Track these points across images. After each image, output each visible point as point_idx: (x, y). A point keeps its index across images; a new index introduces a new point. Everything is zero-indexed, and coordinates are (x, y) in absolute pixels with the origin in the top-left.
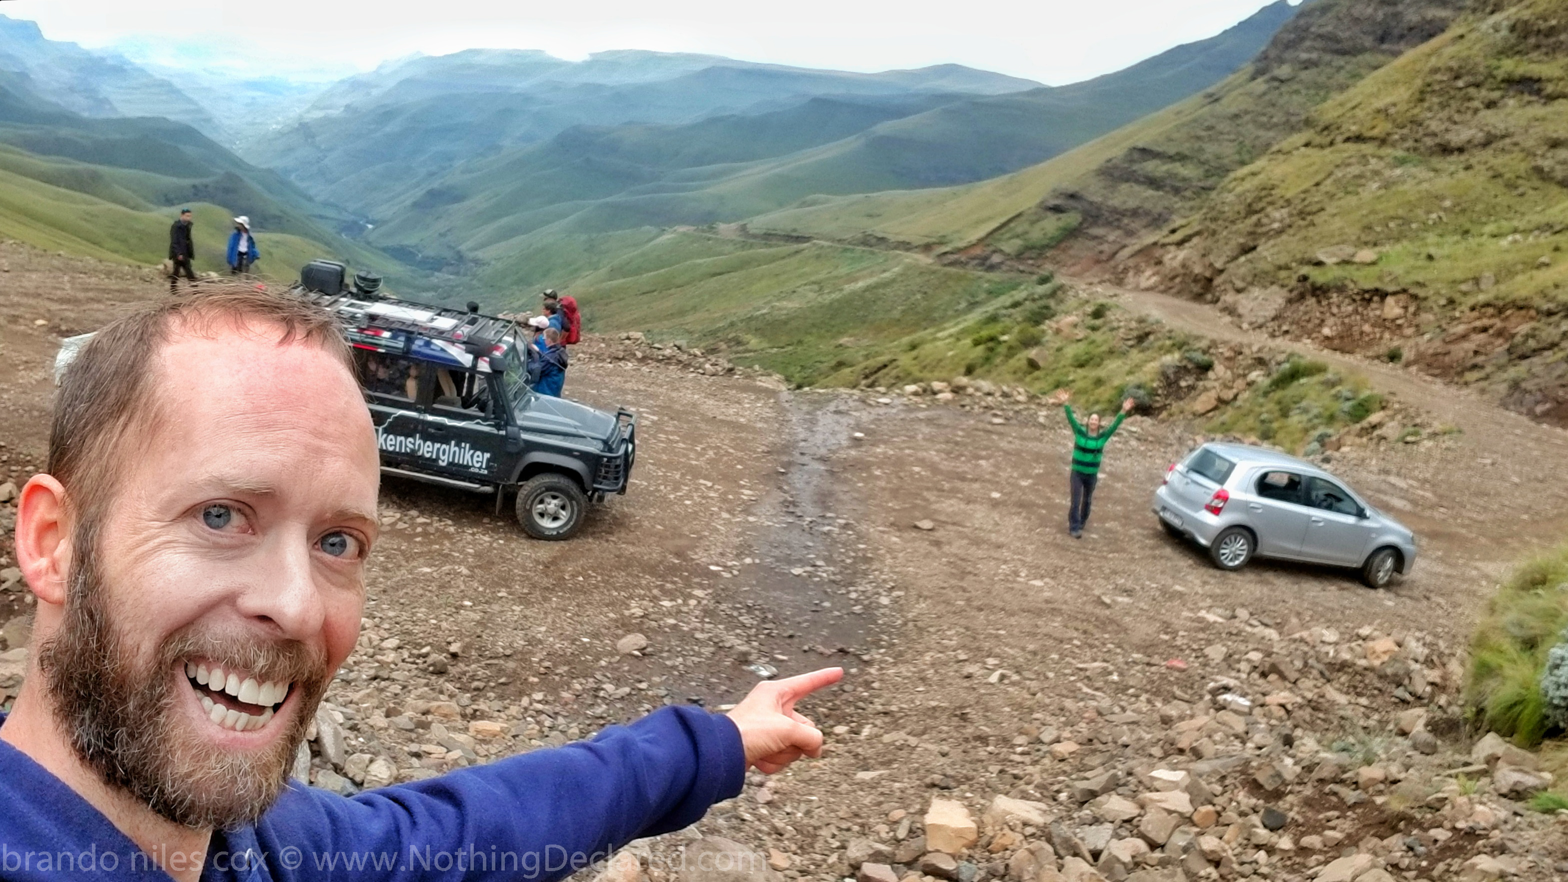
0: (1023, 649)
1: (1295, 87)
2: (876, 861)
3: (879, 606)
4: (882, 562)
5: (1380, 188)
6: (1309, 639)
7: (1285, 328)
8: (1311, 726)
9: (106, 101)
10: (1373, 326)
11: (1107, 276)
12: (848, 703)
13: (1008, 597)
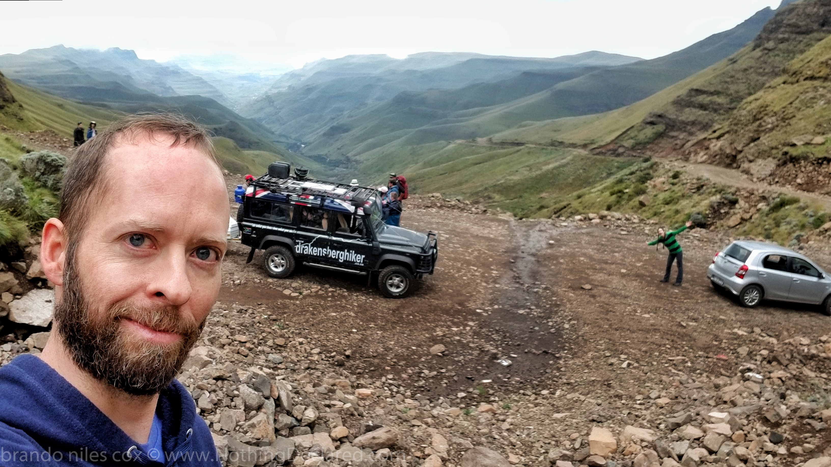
0: (640, 350)
1: (777, 52)
2: (564, 460)
3: (564, 329)
4: (565, 306)
5: (825, 104)
6: (793, 343)
7: (776, 180)
8: (796, 389)
9: (170, 88)
10: (824, 177)
11: (680, 157)
12: (549, 379)
13: (631, 323)
